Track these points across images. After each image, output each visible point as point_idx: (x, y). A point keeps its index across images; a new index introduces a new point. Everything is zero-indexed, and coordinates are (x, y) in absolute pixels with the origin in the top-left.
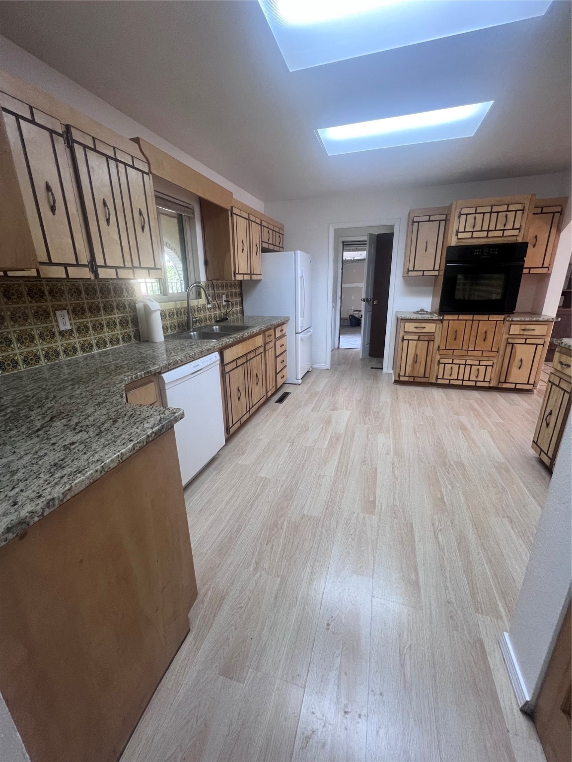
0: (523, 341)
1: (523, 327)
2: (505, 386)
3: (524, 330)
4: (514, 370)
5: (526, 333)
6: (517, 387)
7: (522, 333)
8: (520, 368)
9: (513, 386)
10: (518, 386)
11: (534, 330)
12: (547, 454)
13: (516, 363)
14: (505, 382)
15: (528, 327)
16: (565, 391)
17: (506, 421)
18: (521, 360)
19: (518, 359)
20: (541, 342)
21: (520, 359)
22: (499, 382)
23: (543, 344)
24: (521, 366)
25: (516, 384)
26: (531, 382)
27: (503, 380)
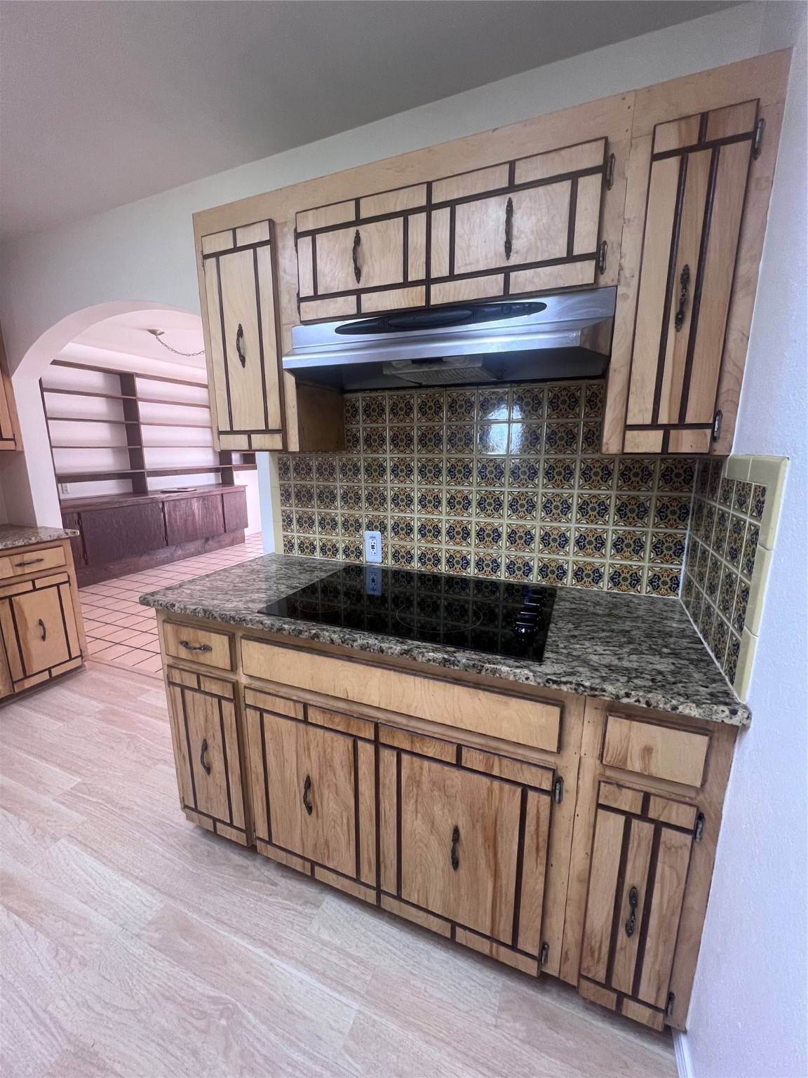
0: (29, 586)
1: (17, 559)
2: (28, 684)
3: (20, 565)
4: (35, 646)
5: (28, 570)
6: (54, 674)
7: (19, 571)
8: (44, 638)
9: (46, 676)
10: (55, 672)
11: (40, 560)
12: (231, 825)
13: (32, 632)
14: (26, 677)
15: (28, 557)
16: (220, 698)
17: (84, 771)
18: (41, 623)
19: (32, 623)
20: (63, 578)
21: (37, 622)
22: (13, 683)
23: (68, 582)
24: (45, 633)
25: (49, 670)
26: (75, 653)
27: (18, 674)
